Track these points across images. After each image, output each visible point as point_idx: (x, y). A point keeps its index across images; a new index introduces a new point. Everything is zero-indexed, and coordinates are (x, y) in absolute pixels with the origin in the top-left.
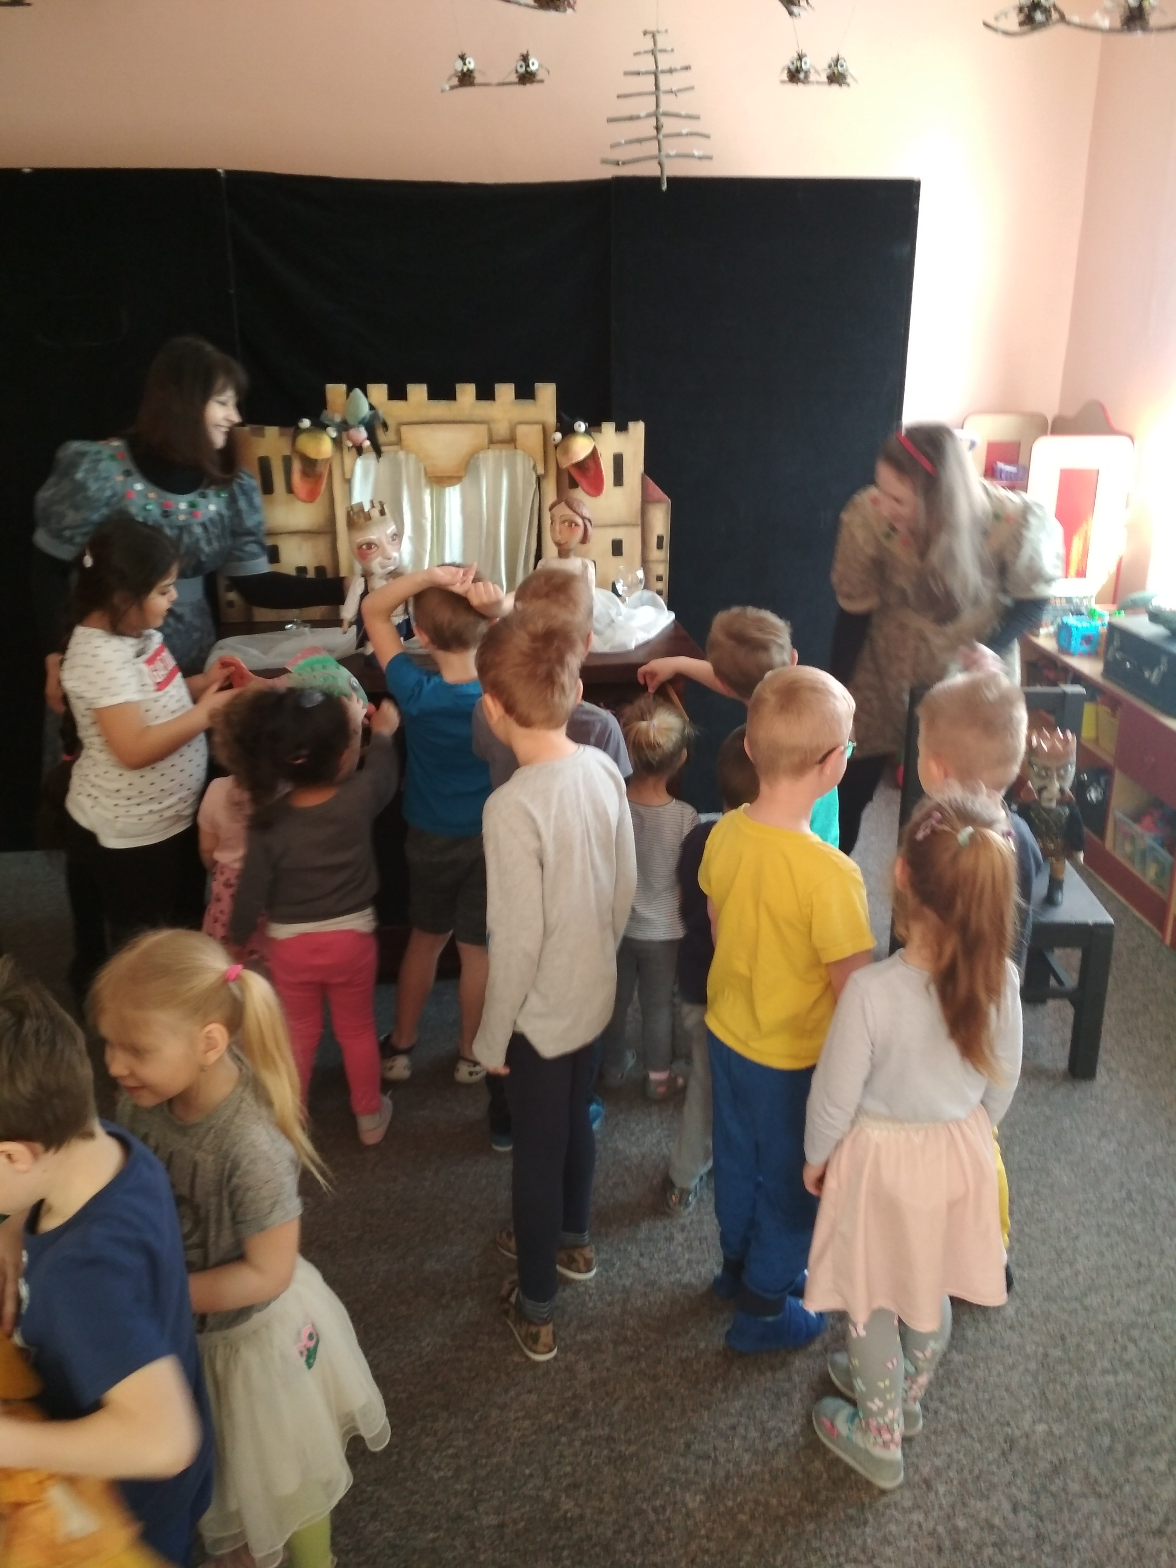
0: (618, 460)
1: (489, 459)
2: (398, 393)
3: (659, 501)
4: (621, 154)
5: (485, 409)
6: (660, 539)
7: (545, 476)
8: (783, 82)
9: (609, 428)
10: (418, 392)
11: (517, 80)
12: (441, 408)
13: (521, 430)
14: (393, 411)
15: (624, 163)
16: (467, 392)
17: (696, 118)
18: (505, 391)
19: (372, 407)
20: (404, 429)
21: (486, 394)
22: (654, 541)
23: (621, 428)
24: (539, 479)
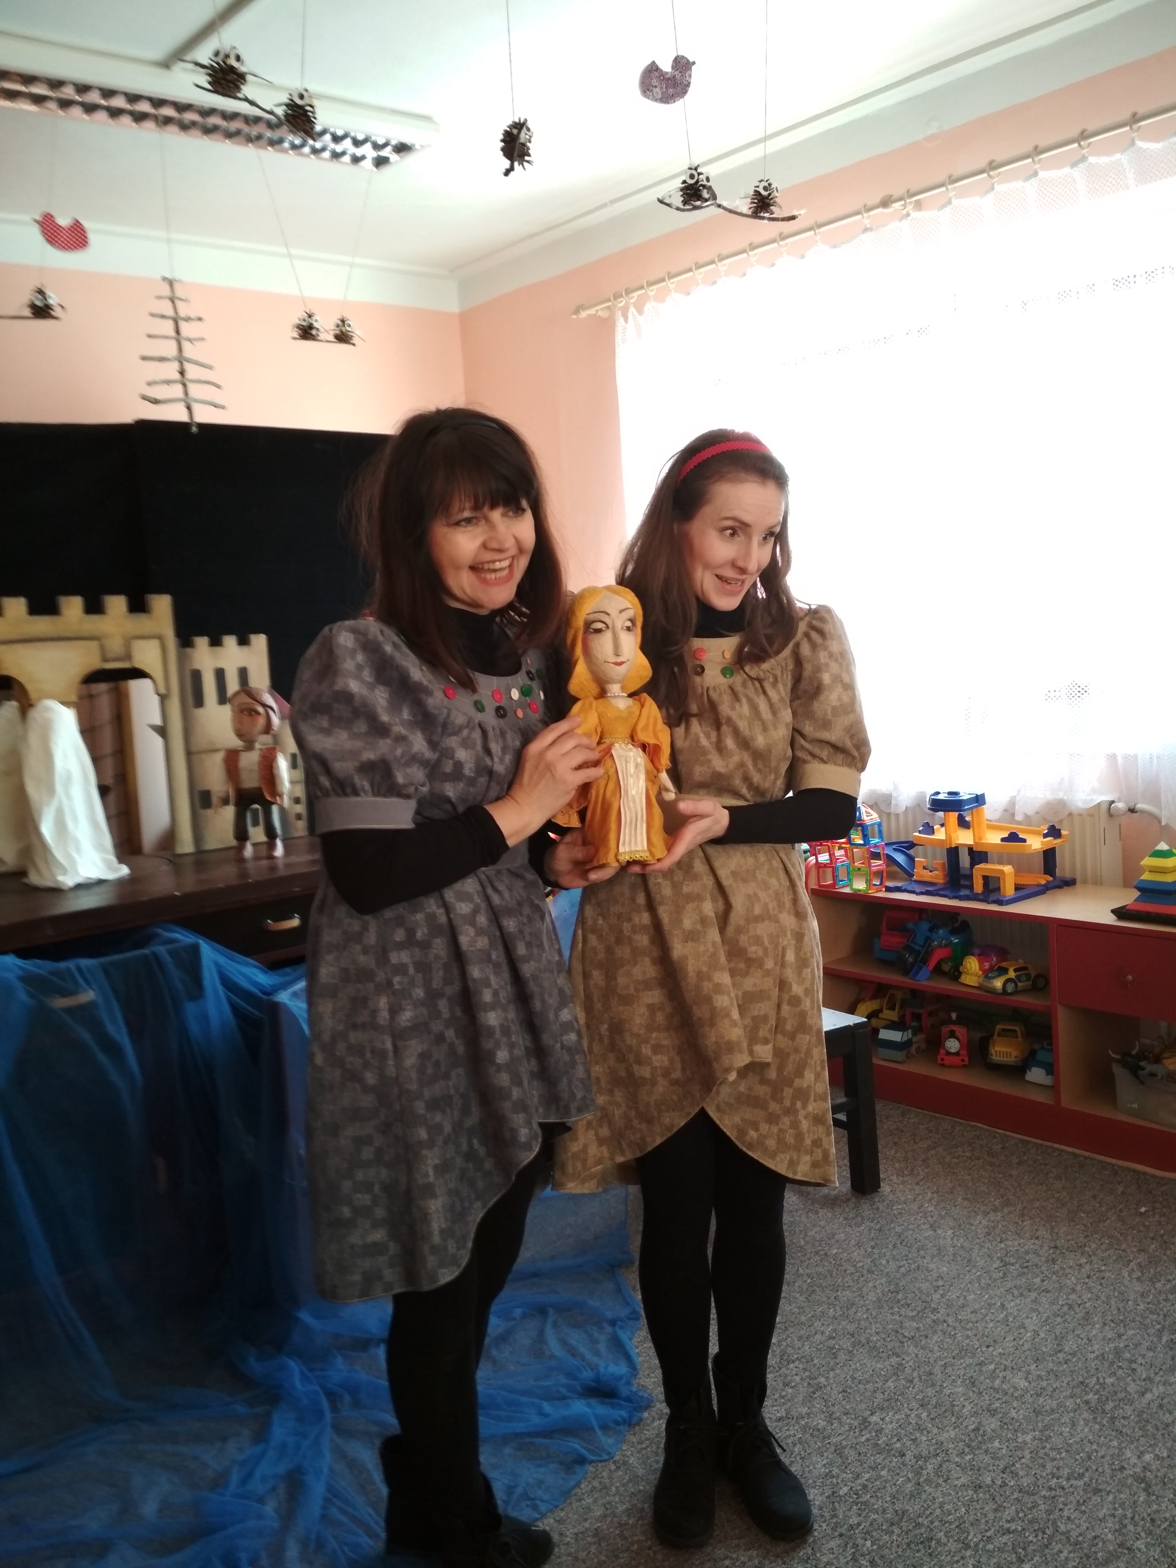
0: (243, 673)
5: (94, 623)
7: (167, 696)
8: (295, 339)
9: (230, 641)
10: (15, 606)
11: (30, 315)
12: (43, 624)
13: (136, 645)
16: (73, 606)
17: (211, 367)
18: (117, 604)
20: (2, 649)
24: (162, 699)
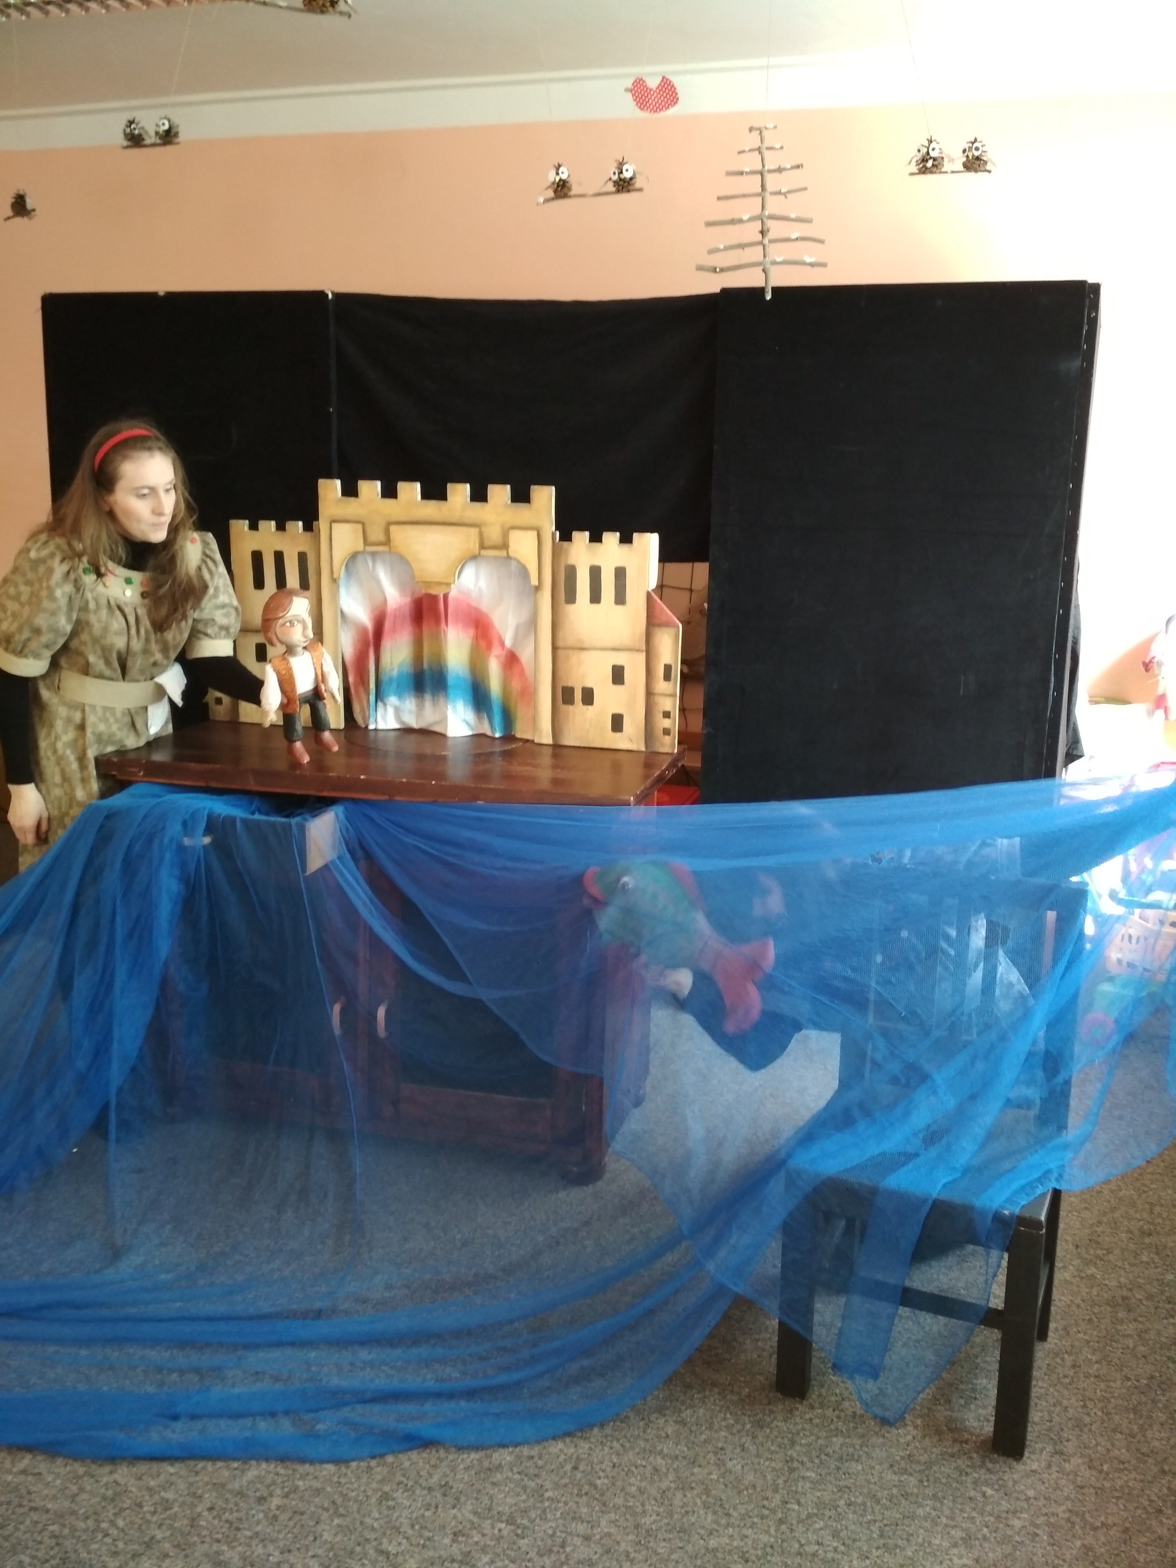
0: (621, 574)
2: (390, 491)
3: (667, 624)
4: (720, 260)
5: (476, 511)
6: (668, 669)
7: (539, 588)
8: (912, 174)
9: (611, 539)
11: (614, 189)
12: (432, 508)
13: (514, 535)
14: (383, 508)
15: (722, 270)
16: (459, 493)
17: (808, 221)
18: (500, 493)
20: (393, 528)
21: (479, 496)
22: (660, 671)
23: (626, 539)
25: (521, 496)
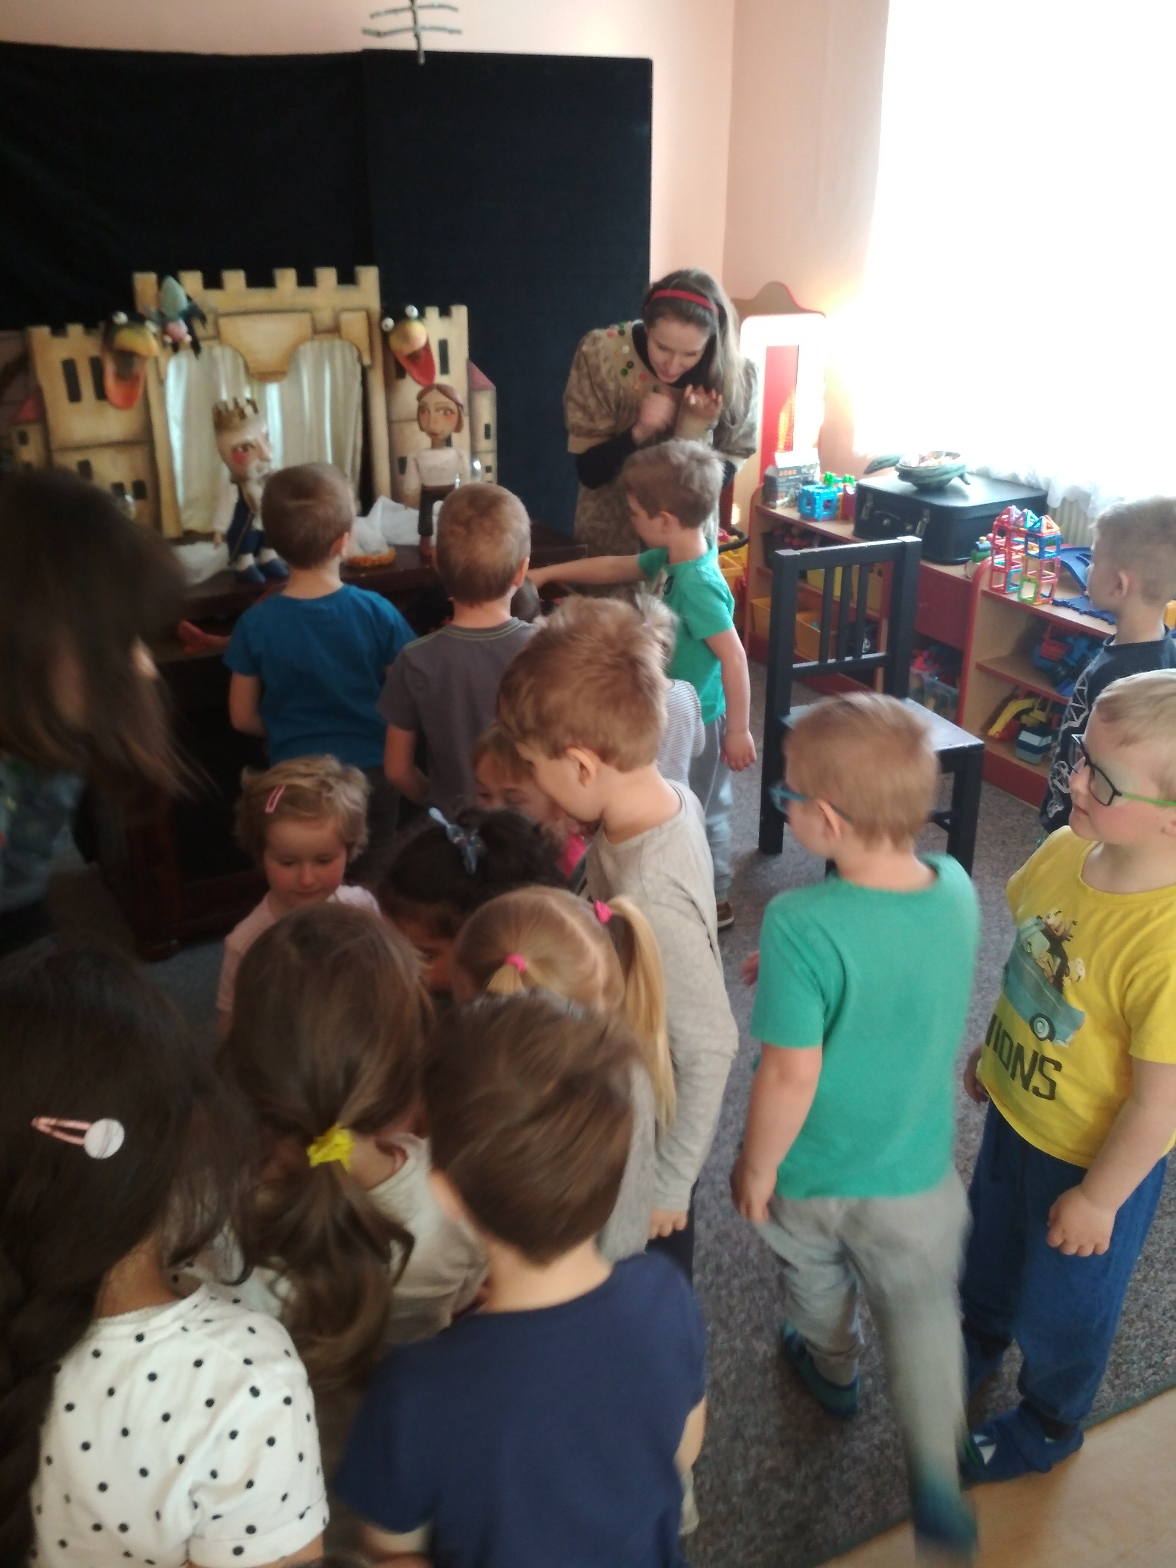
0: (443, 346)
1: (308, 352)
2: (213, 282)
3: (484, 388)
4: (381, 25)
5: (306, 296)
6: (487, 427)
7: (371, 367)
9: (432, 313)
10: (235, 279)
12: (259, 297)
13: (346, 317)
14: (212, 299)
15: (383, 35)
16: (287, 278)
18: (327, 276)
19: (189, 299)
20: (223, 322)
21: (306, 280)
22: (481, 431)
23: (445, 312)
24: (365, 372)
25: (347, 278)
